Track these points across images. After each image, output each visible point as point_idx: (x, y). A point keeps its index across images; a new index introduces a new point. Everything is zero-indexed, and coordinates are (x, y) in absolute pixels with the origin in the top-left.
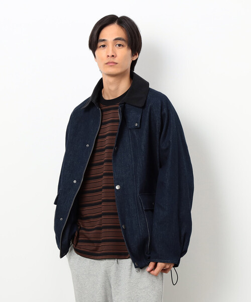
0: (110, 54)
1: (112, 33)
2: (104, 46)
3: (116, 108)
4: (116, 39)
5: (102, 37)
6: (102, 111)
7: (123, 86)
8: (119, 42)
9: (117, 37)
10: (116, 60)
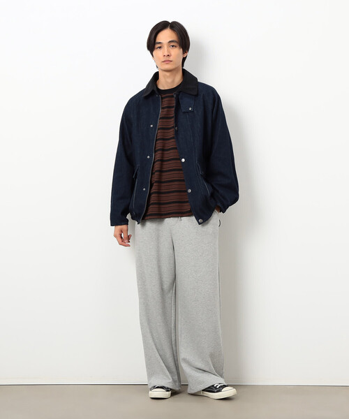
0: (166, 54)
1: (166, 36)
2: (160, 47)
3: (173, 96)
4: (170, 42)
5: (158, 40)
6: (162, 98)
7: (178, 79)
8: (172, 44)
9: (170, 40)
10: (171, 59)
